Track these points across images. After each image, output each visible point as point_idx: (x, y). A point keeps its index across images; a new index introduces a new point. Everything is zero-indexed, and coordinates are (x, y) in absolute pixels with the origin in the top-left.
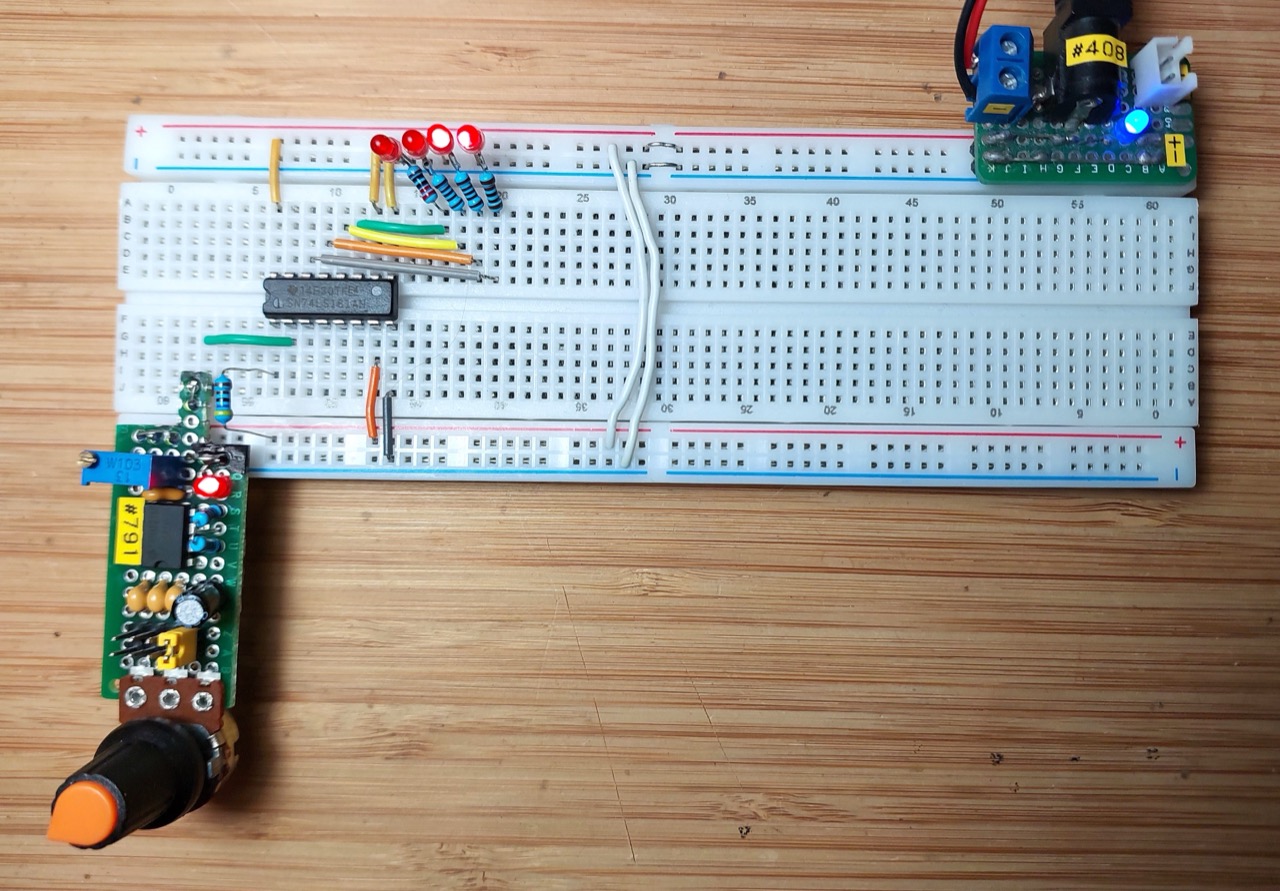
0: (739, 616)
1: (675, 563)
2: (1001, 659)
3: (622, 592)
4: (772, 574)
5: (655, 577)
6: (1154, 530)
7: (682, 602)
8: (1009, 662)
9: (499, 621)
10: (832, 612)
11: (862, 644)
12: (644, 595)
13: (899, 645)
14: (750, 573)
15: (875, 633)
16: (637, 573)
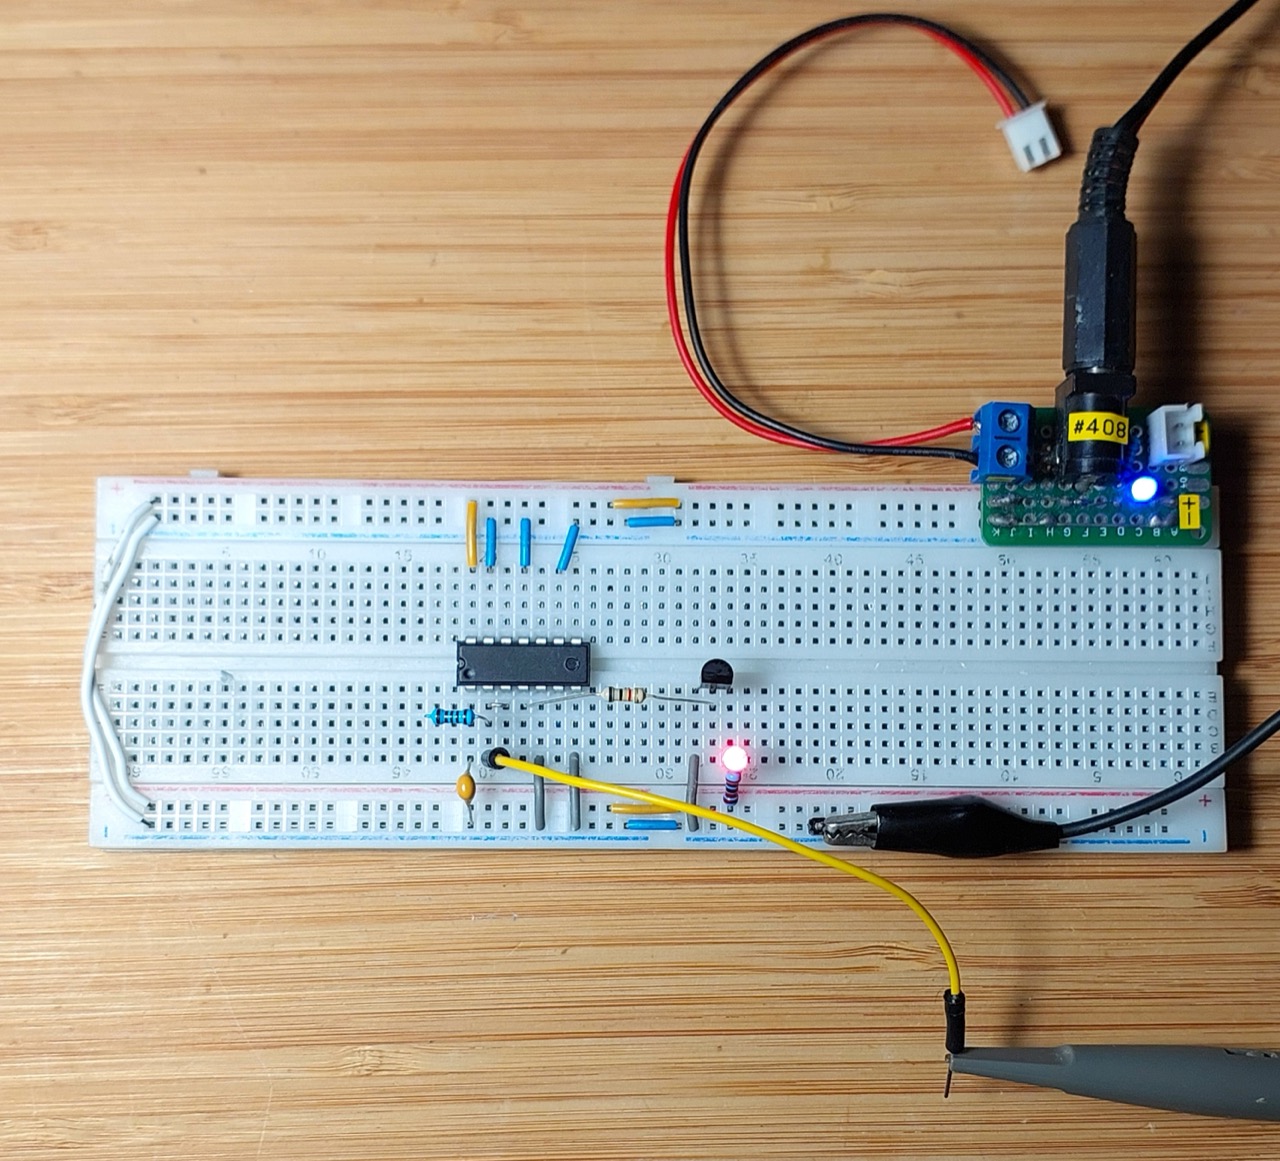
0: (472, 1092)
1: (401, 1038)
2: (762, 1126)
3: (342, 1074)
4: (508, 1043)
5: (379, 1054)
6: (922, 975)
7: (409, 1081)
8: (771, 1129)
9: (208, 1112)
10: (574, 1082)
11: (609, 1116)
12: (367, 1075)
13: (650, 1115)
14: (483, 1043)
15: (622, 1103)
16: (359, 1051)
